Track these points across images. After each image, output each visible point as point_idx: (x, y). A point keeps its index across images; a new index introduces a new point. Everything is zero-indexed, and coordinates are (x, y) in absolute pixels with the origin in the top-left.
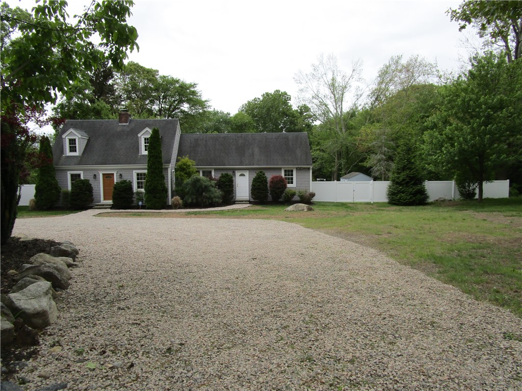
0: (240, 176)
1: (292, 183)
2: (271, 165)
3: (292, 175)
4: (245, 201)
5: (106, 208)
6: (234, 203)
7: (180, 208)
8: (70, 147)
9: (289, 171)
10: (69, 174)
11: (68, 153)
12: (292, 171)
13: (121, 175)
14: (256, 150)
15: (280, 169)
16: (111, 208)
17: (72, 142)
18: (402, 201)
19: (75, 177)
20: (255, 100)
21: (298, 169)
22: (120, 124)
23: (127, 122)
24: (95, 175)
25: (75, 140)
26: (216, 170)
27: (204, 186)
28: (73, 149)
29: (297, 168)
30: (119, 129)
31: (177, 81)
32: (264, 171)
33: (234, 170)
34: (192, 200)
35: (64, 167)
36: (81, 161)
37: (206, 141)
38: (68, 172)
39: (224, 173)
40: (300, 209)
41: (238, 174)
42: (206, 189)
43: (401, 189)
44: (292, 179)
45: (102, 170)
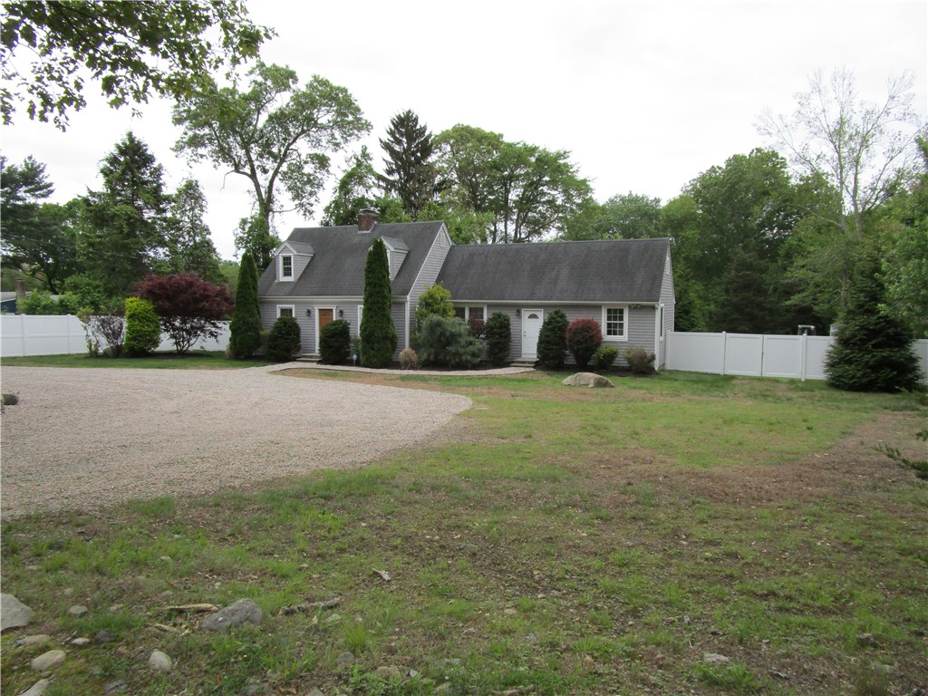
0: (529, 317)
1: (621, 333)
2: (582, 300)
3: (621, 319)
4: (530, 363)
5: (313, 362)
6: (507, 365)
7: (413, 368)
8: (285, 269)
9: (615, 311)
10: (279, 307)
11: (282, 278)
12: (621, 311)
13: (341, 312)
14: (565, 272)
15: (599, 307)
16: (319, 362)
17: (287, 260)
18: (845, 380)
19: (286, 312)
20: (713, 170)
21: (633, 308)
22: (359, 232)
23: (368, 230)
24: (309, 312)
25: (290, 258)
26: (489, 306)
27: (448, 334)
28: (287, 272)
29: (629, 306)
30: (356, 240)
31: (533, 150)
32: (564, 311)
33: (518, 310)
34: (429, 355)
35: (271, 298)
36: (294, 289)
37: (487, 257)
38: (278, 306)
39: (497, 311)
40: (582, 383)
41: (525, 314)
42: (453, 338)
43: (847, 355)
44: (621, 325)
45: (318, 304)
